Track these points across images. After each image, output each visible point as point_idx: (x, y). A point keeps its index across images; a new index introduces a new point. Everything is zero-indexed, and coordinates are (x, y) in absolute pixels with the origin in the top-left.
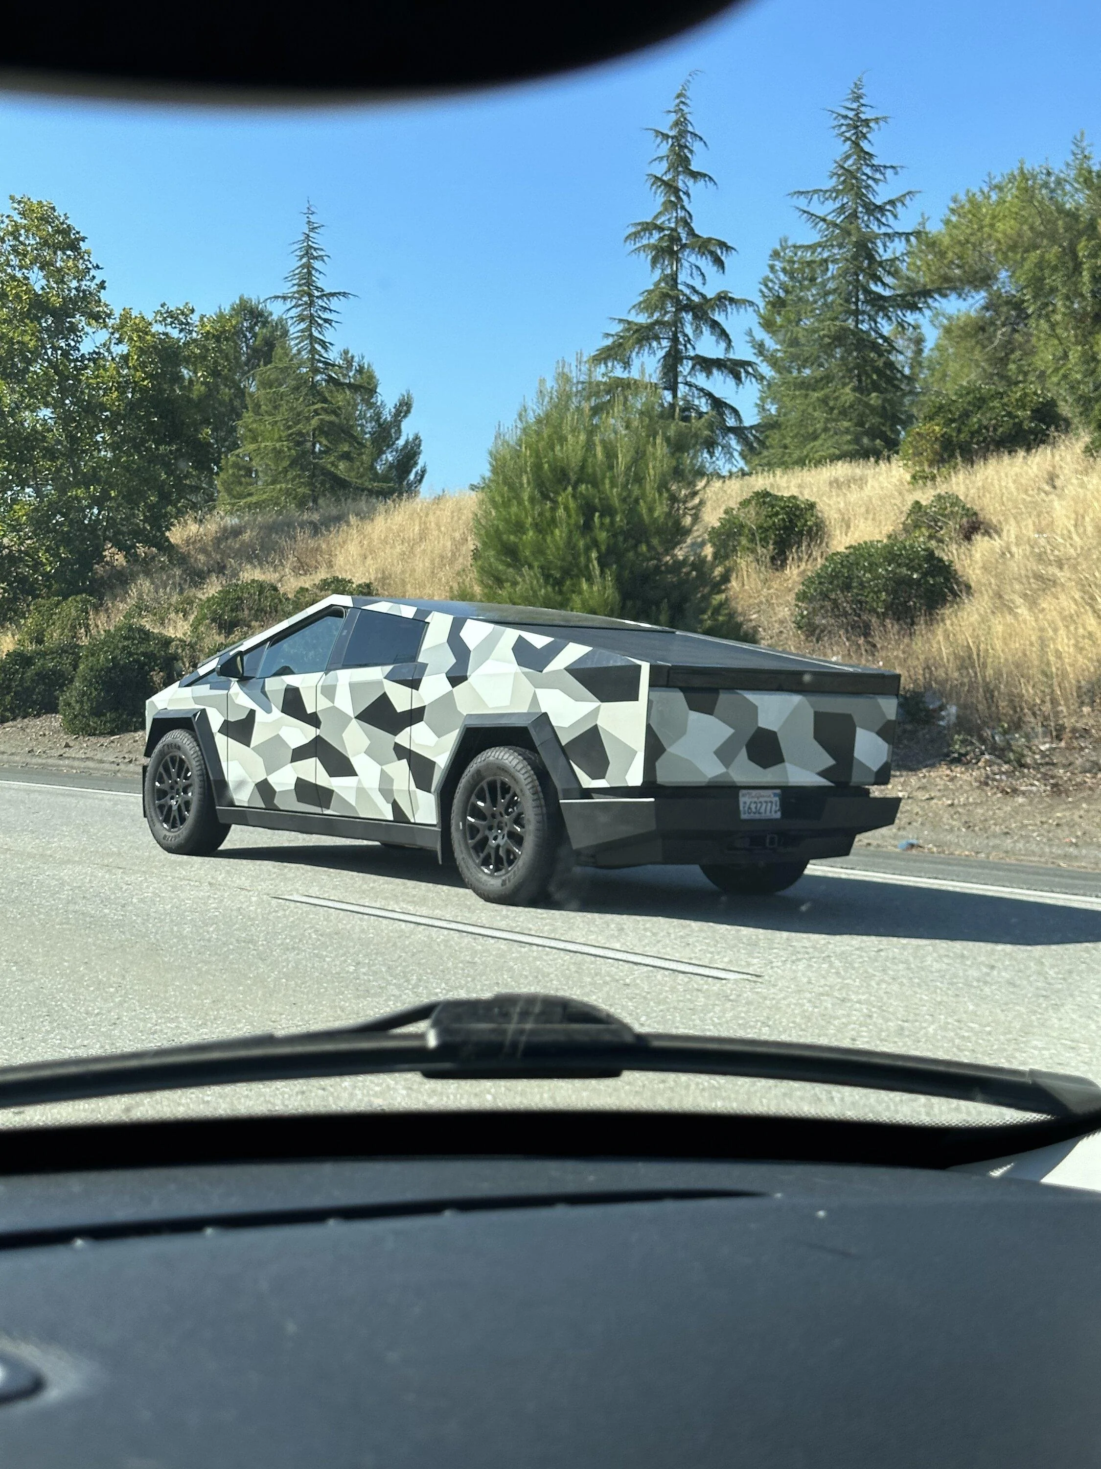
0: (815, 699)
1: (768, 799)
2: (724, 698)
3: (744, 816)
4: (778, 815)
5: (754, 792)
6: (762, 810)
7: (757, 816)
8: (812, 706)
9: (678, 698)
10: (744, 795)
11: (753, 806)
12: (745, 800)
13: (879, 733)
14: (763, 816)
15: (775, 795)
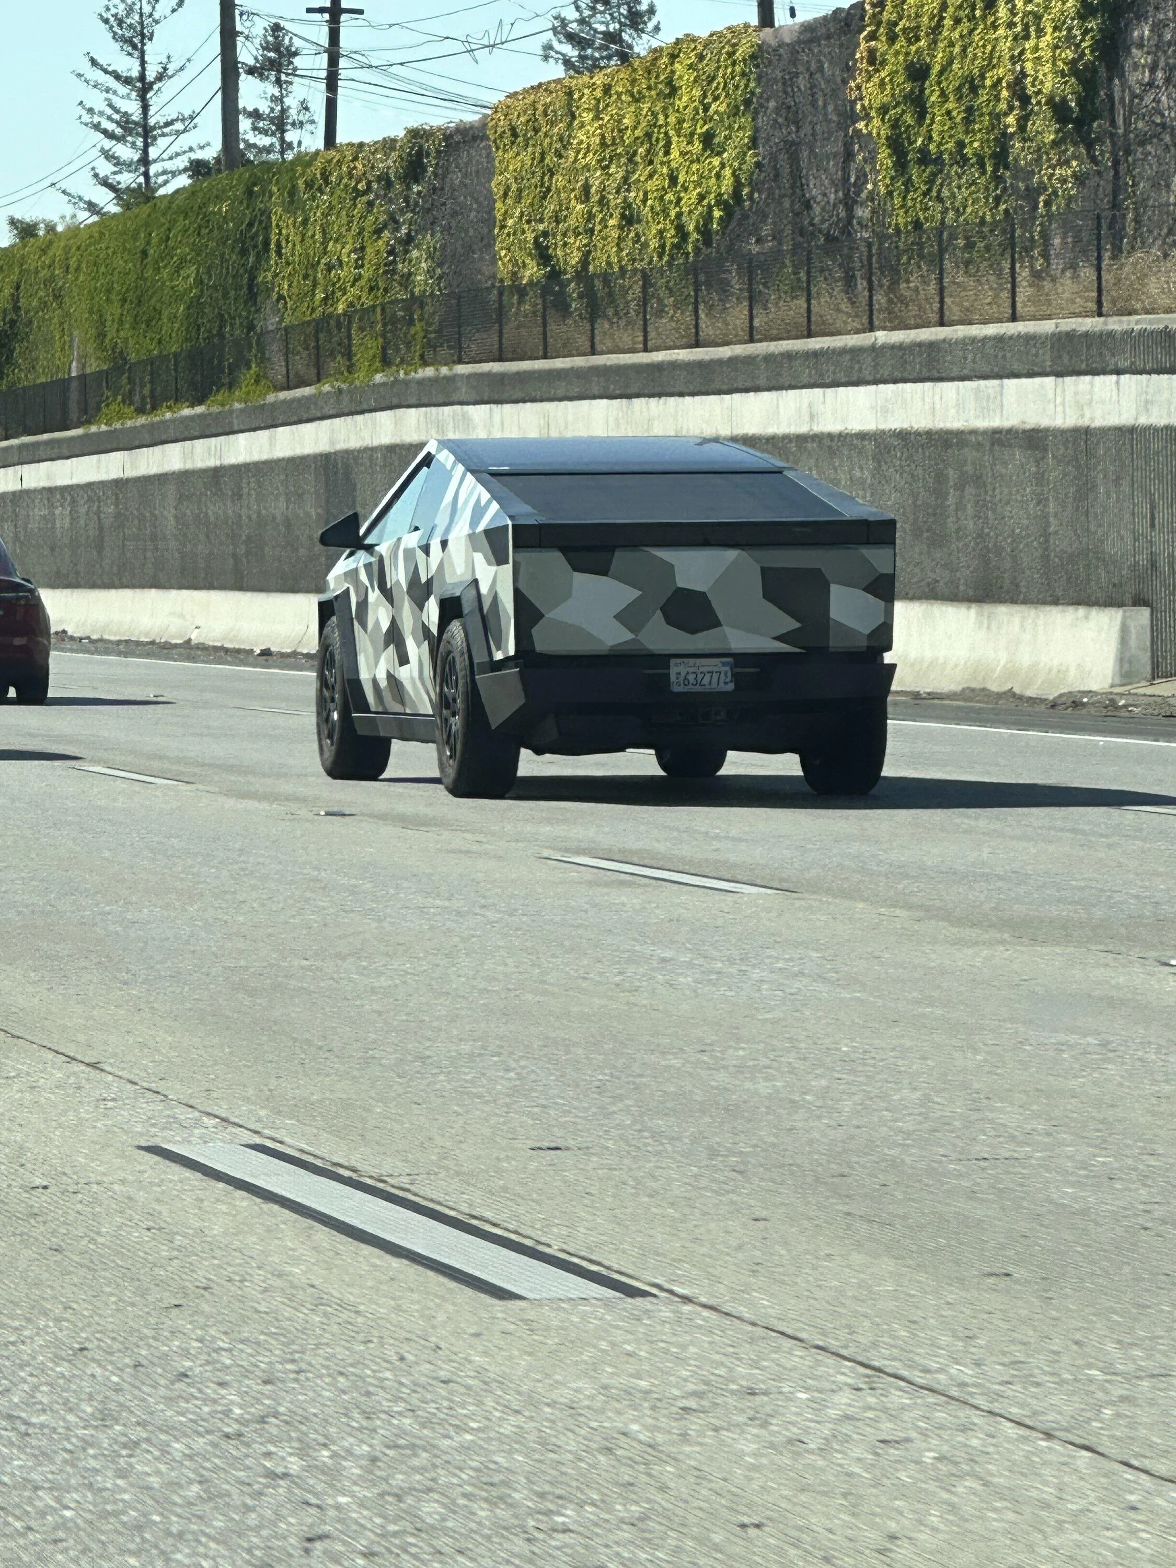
0: (759, 553)
1: (716, 669)
2: (620, 558)
3: (676, 689)
4: (731, 687)
5: (691, 661)
6: (706, 681)
7: (698, 689)
8: (757, 561)
9: (555, 559)
10: (676, 665)
11: (691, 678)
12: (678, 672)
13: (866, 590)
14: (707, 688)
15: (724, 664)
